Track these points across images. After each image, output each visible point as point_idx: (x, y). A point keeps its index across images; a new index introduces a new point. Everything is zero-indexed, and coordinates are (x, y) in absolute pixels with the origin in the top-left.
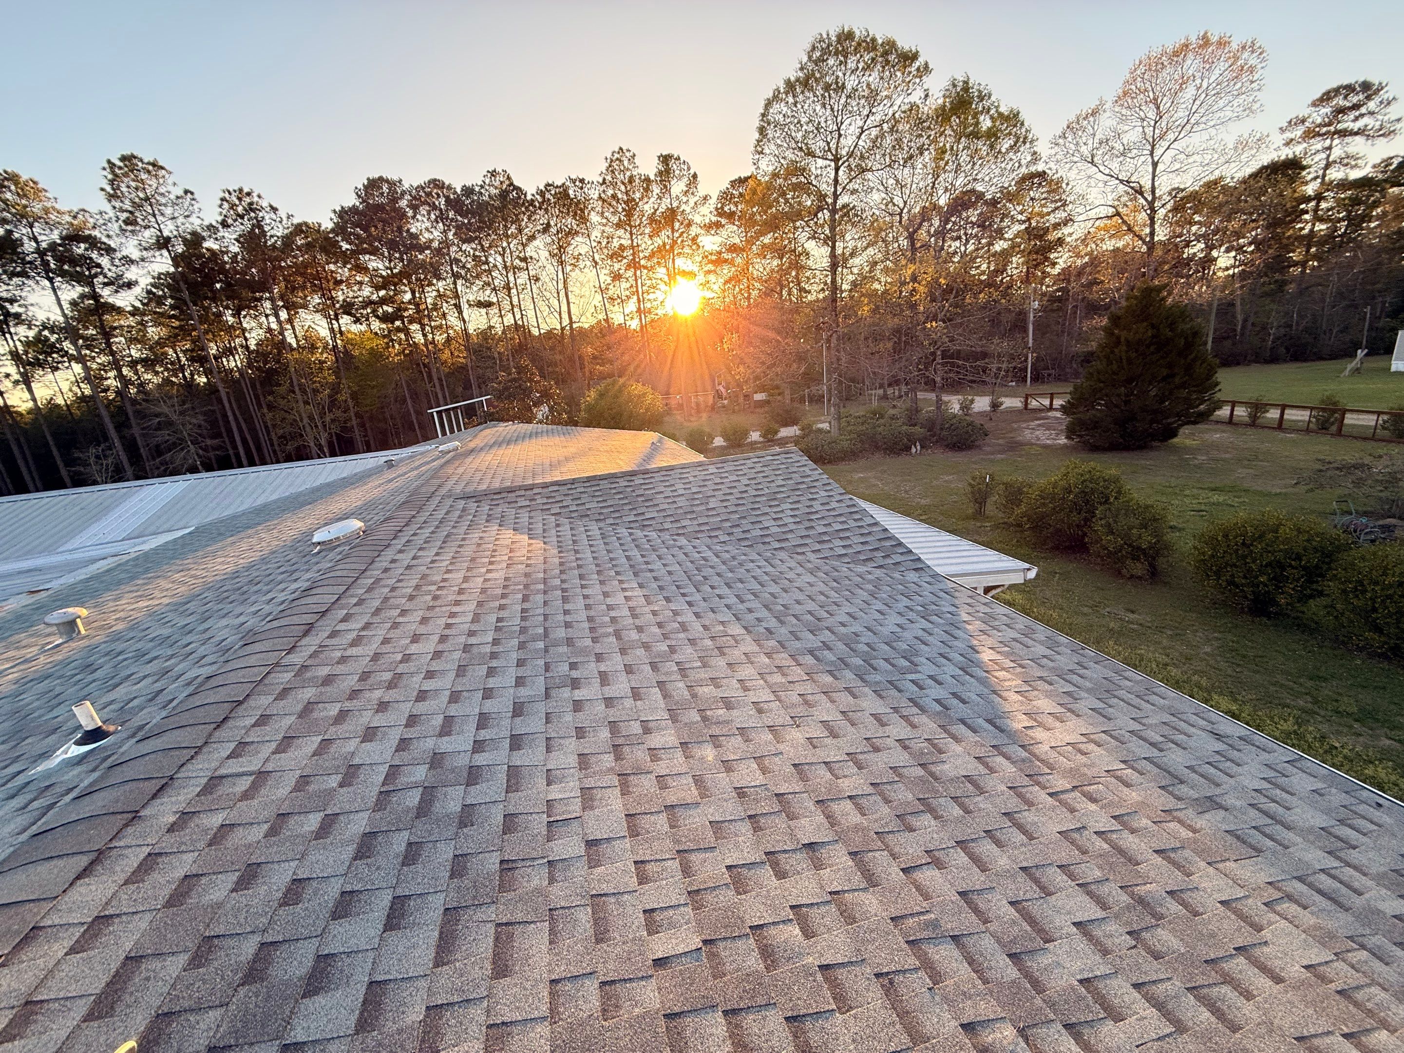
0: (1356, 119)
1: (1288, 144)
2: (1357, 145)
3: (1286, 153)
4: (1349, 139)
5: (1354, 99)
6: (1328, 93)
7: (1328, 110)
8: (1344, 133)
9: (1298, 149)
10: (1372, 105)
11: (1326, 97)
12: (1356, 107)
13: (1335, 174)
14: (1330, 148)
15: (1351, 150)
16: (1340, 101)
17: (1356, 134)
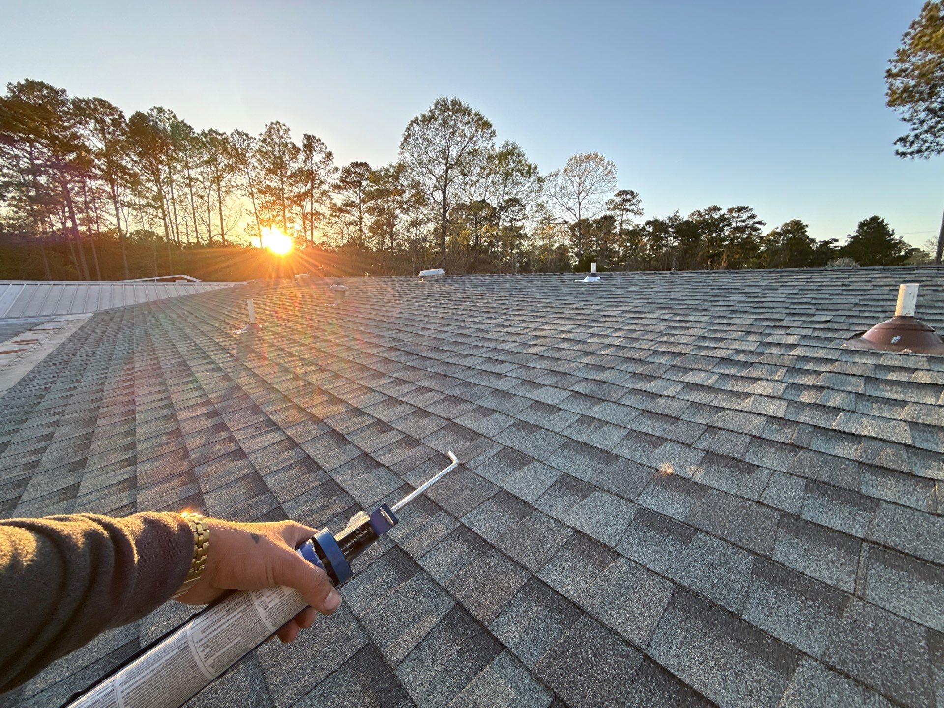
0: (630, 205)
1: (609, 209)
2: (631, 216)
3: (608, 213)
4: (628, 213)
5: (629, 197)
6: (620, 192)
7: (620, 199)
8: (627, 210)
9: (613, 213)
10: (634, 201)
11: (619, 194)
12: (629, 200)
13: (625, 226)
14: (622, 215)
15: (630, 218)
16: (624, 196)
17: (630, 211)
